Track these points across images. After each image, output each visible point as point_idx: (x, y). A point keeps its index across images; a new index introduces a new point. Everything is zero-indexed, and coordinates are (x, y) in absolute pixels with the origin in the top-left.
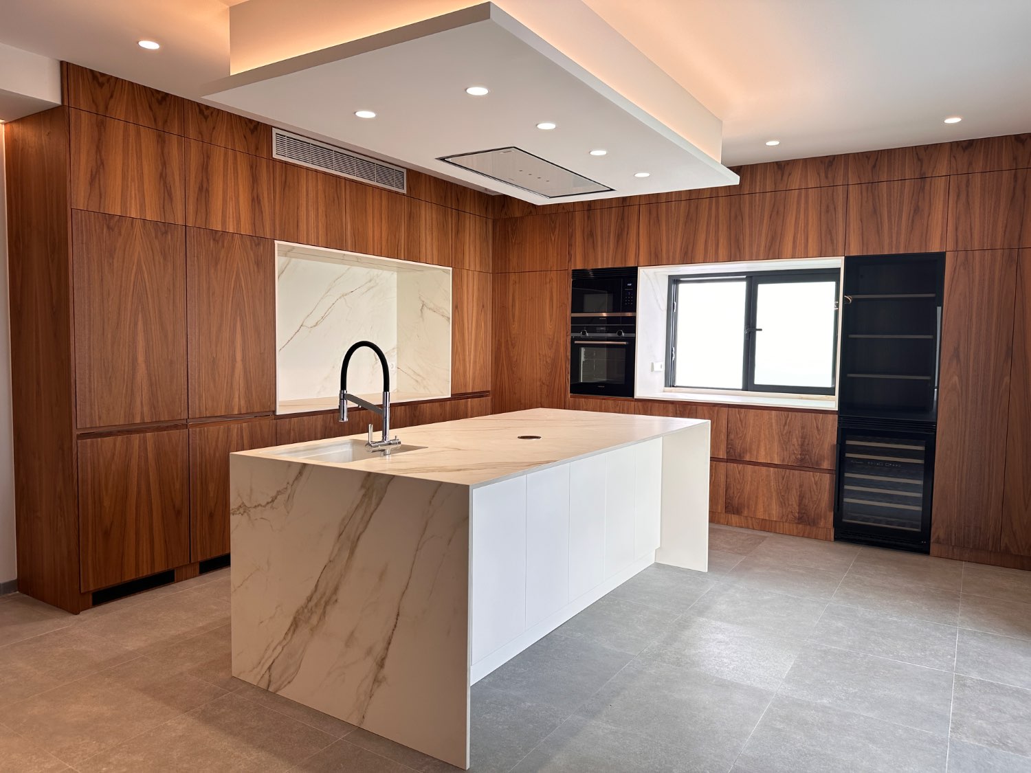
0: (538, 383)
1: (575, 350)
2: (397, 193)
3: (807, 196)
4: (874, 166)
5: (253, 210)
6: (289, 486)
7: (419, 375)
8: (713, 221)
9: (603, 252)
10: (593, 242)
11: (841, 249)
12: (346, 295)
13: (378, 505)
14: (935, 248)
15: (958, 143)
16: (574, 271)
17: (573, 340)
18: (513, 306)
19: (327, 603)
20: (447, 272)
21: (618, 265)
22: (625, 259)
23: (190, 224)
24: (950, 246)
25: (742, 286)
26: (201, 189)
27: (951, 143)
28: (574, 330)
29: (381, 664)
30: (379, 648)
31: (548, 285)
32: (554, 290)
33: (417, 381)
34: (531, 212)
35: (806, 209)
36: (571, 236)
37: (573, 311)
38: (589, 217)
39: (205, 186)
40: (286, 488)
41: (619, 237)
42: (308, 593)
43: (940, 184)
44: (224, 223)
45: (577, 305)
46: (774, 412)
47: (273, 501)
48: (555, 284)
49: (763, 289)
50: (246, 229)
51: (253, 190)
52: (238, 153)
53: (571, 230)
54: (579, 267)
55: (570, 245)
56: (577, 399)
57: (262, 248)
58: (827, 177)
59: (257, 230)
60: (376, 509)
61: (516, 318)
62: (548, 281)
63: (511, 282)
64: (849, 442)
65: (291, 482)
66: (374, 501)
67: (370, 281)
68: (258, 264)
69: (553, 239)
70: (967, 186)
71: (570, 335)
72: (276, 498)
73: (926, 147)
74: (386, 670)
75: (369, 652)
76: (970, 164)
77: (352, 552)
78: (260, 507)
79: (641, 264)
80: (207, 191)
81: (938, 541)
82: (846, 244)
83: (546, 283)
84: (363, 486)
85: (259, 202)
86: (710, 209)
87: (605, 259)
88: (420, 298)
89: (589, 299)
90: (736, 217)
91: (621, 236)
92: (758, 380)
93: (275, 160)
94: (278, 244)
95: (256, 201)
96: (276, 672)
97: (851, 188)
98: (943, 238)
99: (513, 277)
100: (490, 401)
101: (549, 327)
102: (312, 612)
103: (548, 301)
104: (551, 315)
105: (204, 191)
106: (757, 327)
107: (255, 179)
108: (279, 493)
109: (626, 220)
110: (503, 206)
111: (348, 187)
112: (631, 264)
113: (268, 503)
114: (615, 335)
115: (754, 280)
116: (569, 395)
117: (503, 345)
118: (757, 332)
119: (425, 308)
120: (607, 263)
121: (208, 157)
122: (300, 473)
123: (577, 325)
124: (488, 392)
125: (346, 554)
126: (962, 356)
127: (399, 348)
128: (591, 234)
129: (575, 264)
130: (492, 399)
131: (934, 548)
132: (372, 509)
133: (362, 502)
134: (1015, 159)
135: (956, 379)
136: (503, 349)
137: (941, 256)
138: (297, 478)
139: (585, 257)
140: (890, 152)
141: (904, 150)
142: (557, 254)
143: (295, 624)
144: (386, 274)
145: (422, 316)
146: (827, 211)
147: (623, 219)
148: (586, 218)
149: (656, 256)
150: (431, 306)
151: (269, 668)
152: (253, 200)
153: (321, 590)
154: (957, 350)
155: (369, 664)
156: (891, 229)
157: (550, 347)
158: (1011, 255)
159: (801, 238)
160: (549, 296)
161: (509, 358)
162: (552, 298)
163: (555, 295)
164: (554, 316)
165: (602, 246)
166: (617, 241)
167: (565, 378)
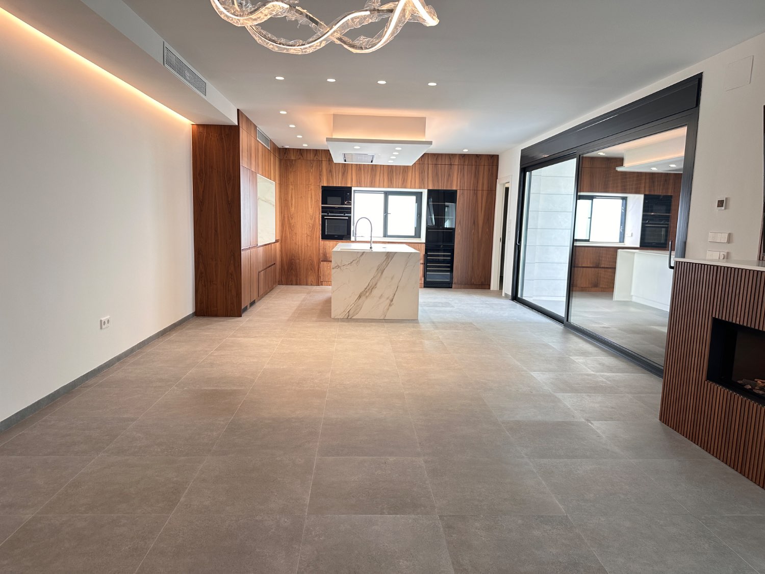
0: (306, 235)
1: (323, 220)
4: (437, 159)
6: (358, 259)
8: (382, 172)
9: (336, 180)
10: (332, 175)
11: (426, 187)
13: (391, 260)
14: (454, 188)
15: (461, 154)
16: (322, 187)
17: (323, 217)
18: (291, 200)
19: (372, 289)
20: (273, 184)
21: (343, 185)
22: (346, 183)
23: (250, 169)
24: (458, 188)
25: (382, 196)
27: (459, 154)
28: (323, 212)
29: (392, 301)
30: (391, 297)
31: (310, 192)
32: (313, 194)
34: (300, 158)
35: (415, 171)
36: (321, 171)
37: (322, 204)
38: (329, 164)
41: (343, 174)
42: (365, 287)
43: (456, 167)
45: (324, 201)
47: (351, 263)
48: (313, 192)
49: (391, 197)
53: (320, 169)
54: (325, 185)
55: (320, 175)
56: (325, 242)
58: (422, 160)
59: (256, 170)
61: (293, 206)
62: (309, 189)
63: (290, 189)
64: (428, 253)
65: (359, 257)
66: (390, 259)
69: (312, 171)
70: (463, 169)
71: (321, 214)
73: (452, 154)
74: (393, 302)
75: (388, 298)
76: (464, 162)
77: (382, 273)
78: (345, 266)
79: (353, 185)
81: (455, 284)
82: (428, 186)
84: (386, 256)
86: (381, 167)
87: (337, 183)
89: (329, 199)
90: (390, 172)
92: (389, 233)
93: (257, 140)
96: (351, 313)
97: (429, 165)
98: (457, 186)
99: (291, 187)
101: (311, 211)
102: (366, 292)
103: (310, 199)
104: (311, 205)
106: (388, 212)
108: (353, 261)
109: (346, 167)
110: (285, 153)
112: (349, 185)
113: (349, 264)
114: (343, 215)
115: (387, 194)
116: (321, 240)
118: (389, 214)
122: (363, 254)
123: (324, 210)
124: (279, 240)
125: (380, 274)
128: (331, 171)
129: (323, 184)
131: (453, 286)
133: (385, 260)
134: (476, 162)
135: (460, 231)
136: (286, 219)
137: (456, 191)
138: (361, 256)
139: (328, 181)
140: (442, 155)
141: (446, 154)
142: (314, 178)
143: (360, 297)
146: (422, 173)
149: (360, 182)
151: (349, 312)
153: (370, 285)
154: (460, 222)
155: (388, 301)
156: (441, 181)
157: (311, 219)
158: (474, 192)
159: (413, 181)
160: (310, 196)
161: (290, 224)
162: (311, 198)
163: (313, 196)
164: (313, 206)
165: (336, 176)
166: (343, 176)
167: (319, 233)
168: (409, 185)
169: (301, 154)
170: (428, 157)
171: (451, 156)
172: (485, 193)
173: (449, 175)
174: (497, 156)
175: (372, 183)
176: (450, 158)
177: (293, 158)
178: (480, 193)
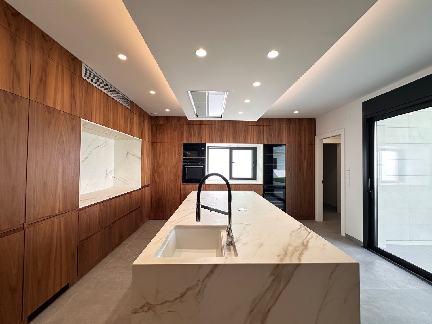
0: (170, 180)
1: (184, 169)
2: (127, 108)
3: (253, 127)
4: (269, 122)
5: (71, 101)
6: (200, 283)
7: (125, 180)
8: (228, 132)
9: (194, 138)
10: (190, 135)
11: (262, 142)
12: (96, 148)
13: (286, 285)
14: (284, 143)
15: (287, 118)
16: (184, 144)
17: (183, 166)
18: (160, 154)
20: (140, 141)
21: (199, 142)
22: (201, 141)
23: (32, 98)
24: (287, 143)
25: (228, 151)
26: (41, 80)
28: (183, 162)
31: (174, 147)
32: (176, 149)
33: (124, 182)
34: (167, 123)
35: (253, 131)
36: (182, 132)
37: (183, 156)
38: (189, 127)
39: (44, 78)
40: (197, 285)
41: (199, 134)
43: (284, 127)
44: (55, 103)
45: (184, 155)
46: (247, 186)
47: (182, 296)
48: (176, 147)
49: (234, 152)
50: (67, 110)
51: (71, 90)
52: (64, 68)
53: (182, 130)
54: (185, 142)
55: (182, 135)
56: (185, 185)
57: (75, 121)
58: (258, 123)
59: (73, 112)
60: (284, 288)
61: (161, 158)
62: (174, 146)
63: (159, 145)
64: (266, 193)
65: (201, 280)
66: (282, 283)
67: (105, 142)
68: (72, 129)
69: (175, 132)
70: (290, 129)
71: (182, 164)
72: (185, 293)
73: (281, 118)
76: (290, 124)
78: (167, 303)
79: (207, 142)
80: (45, 83)
82: (264, 141)
83: (173, 147)
84: (272, 274)
85: (74, 97)
86: (227, 128)
87: (194, 140)
88: (126, 150)
89: (188, 152)
90: (235, 131)
91: (200, 133)
92: (233, 177)
93: (83, 79)
94: (83, 121)
95: (73, 97)
97: (264, 126)
98: (285, 141)
99: (159, 144)
100: (150, 188)
101: (174, 161)
104: (175, 158)
105: (43, 82)
106: (233, 162)
107: (72, 85)
108: (188, 289)
109: (201, 129)
110: (156, 120)
111: (112, 101)
112: (204, 142)
113: (176, 299)
114: (199, 164)
115: (231, 149)
116: (182, 183)
117: (156, 168)
118: (233, 163)
119: (128, 154)
120: (195, 141)
121: (47, 64)
122: (212, 272)
123: (185, 161)
124: (149, 184)
126: (290, 169)
127: (114, 170)
128: (190, 132)
129: (184, 141)
130: (151, 187)
132: (281, 289)
133: (271, 285)
134: (299, 124)
135: (289, 175)
136: (156, 169)
137: (285, 145)
138: (208, 276)
139: (187, 139)
140: (273, 119)
141: (276, 118)
142: (177, 137)
144: (111, 140)
145: (127, 157)
146: (259, 132)
147: (200, 128)
148: (188, 127)
149: (212, 140)
150: (132, 153)
152: (71, 95)
156: (274, 137)
157: (175, 168)
158: (299, 145)
159: (252, 139)
160: (174, 151)
161: (158, 172)
162: (175, 152)
163: (176, 151)
164: (176, 158)
165: (193, 136)
166: (199, 135)
167: (180, 178)
168: (249, 140)
169: (168, 121)
170: (263, 120)
171: (280, 120)
172: (307, 146)
173: (279, 133)
174: (315, 119)
175: (221, 140)
176: (279, 121)
177: (161, 123)
178: (303, 146)
